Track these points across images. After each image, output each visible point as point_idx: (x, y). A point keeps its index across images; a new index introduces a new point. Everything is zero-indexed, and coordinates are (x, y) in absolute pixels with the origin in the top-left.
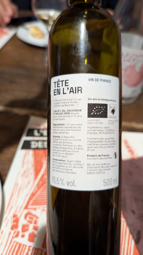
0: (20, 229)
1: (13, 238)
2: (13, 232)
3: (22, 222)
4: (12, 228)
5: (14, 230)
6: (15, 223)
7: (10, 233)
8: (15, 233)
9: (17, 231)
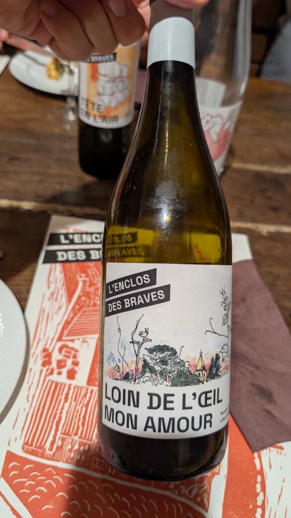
0: (54, 365)
1: (46, 376)
2: (45, 369)
3: (56, 356)
4: (44, 364)
5: (47, 367)
6: (47, 359)
7: (41, 371)
8: (48, 370)
9: (51, 367)
